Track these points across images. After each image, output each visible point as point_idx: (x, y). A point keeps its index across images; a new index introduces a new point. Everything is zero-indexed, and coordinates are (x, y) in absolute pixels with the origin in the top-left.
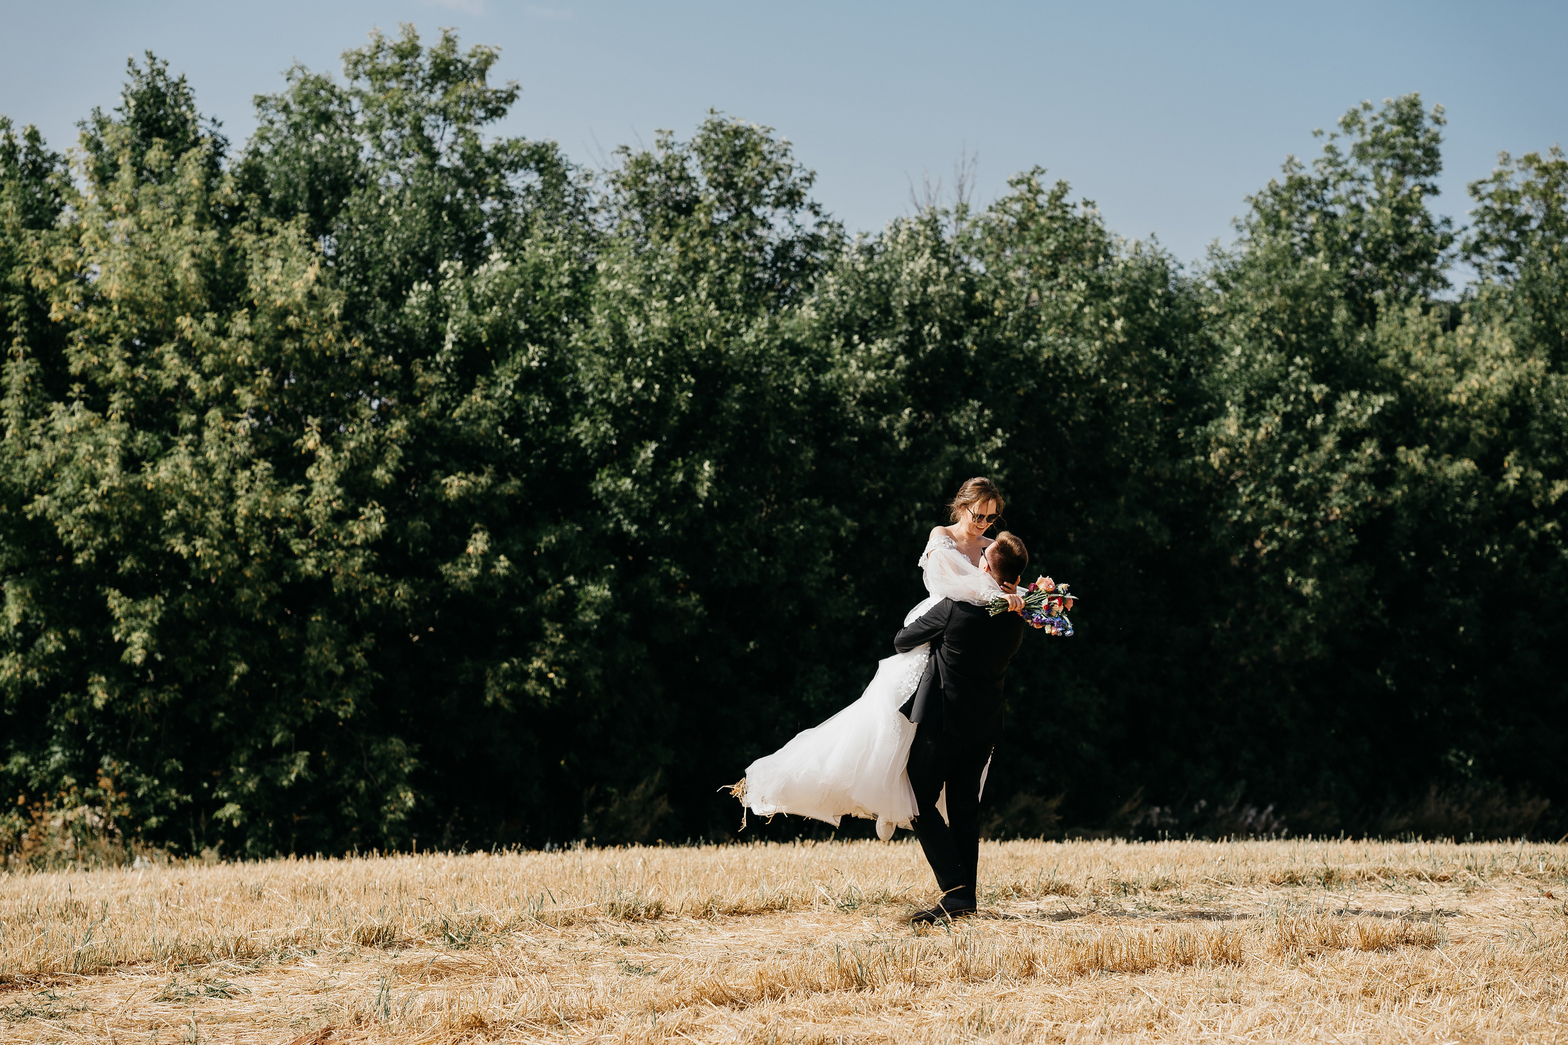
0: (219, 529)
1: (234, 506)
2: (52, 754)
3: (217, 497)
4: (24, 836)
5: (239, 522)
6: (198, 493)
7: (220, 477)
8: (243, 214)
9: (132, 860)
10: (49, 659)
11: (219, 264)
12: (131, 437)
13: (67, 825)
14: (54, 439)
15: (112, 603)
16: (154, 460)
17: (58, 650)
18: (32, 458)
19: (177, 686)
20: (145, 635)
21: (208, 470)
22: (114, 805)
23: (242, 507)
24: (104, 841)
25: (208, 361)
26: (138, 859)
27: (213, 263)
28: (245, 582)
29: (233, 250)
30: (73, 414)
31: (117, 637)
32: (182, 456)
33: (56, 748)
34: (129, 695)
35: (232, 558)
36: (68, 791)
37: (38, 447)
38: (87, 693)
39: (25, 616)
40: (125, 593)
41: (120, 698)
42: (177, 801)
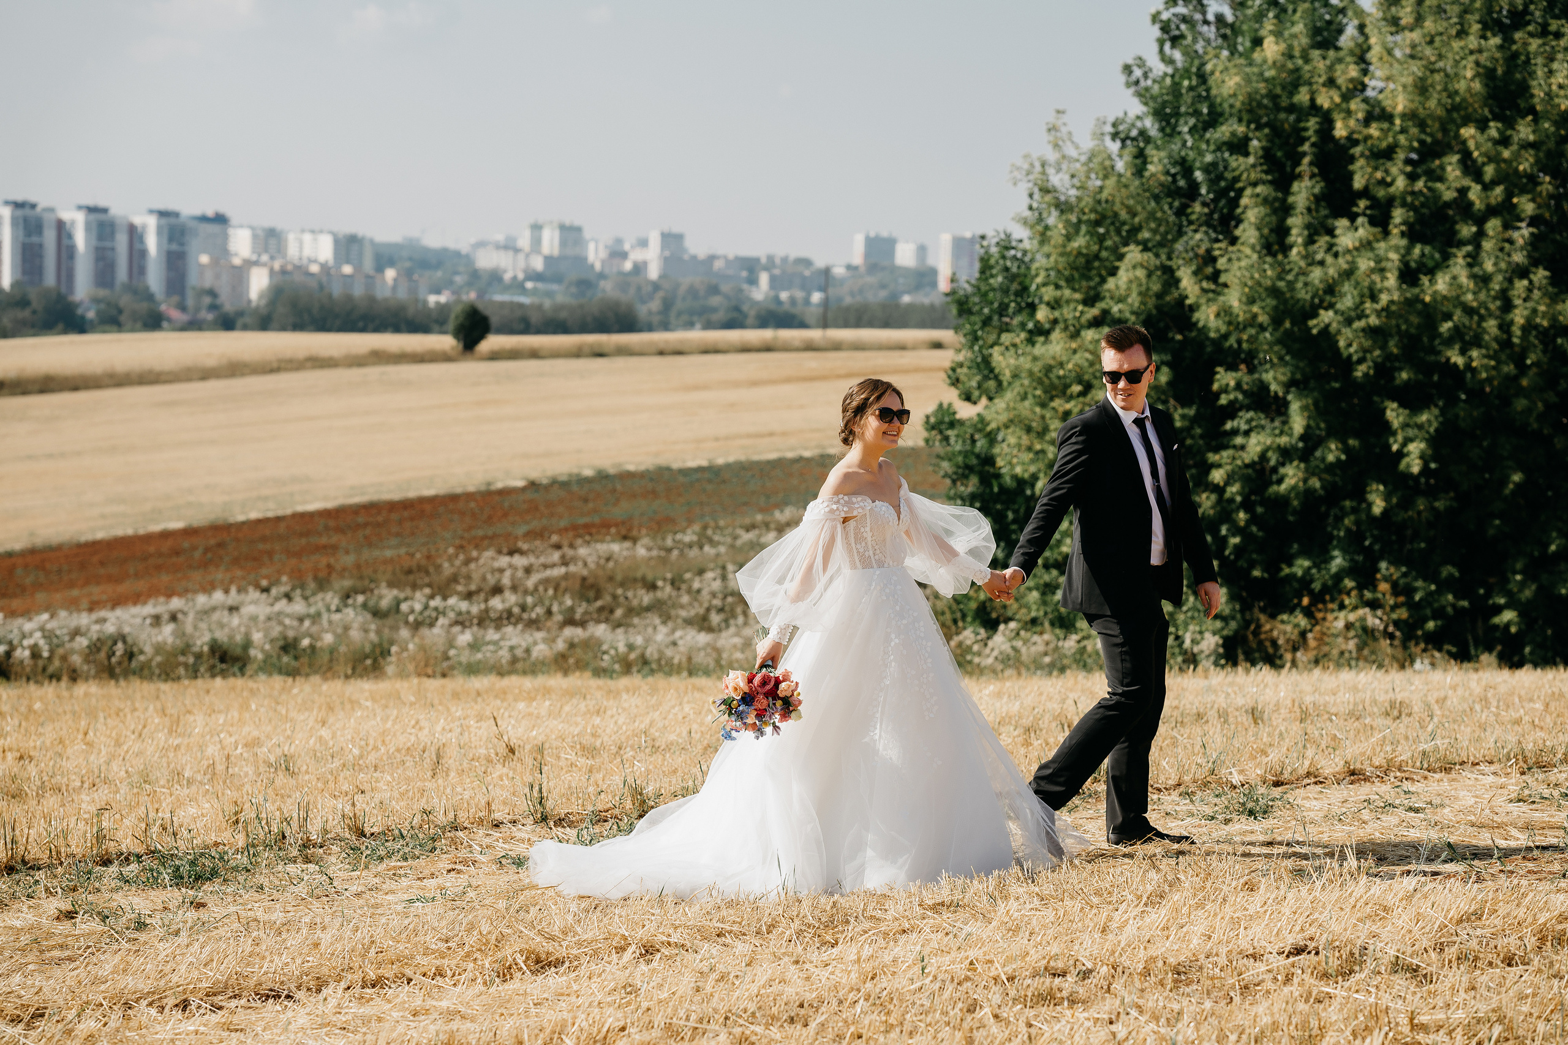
0: (1496, 339)
1: (1511, 316)
2: (1333, 558)
3: (1492, 307)
4: (1310, 635)
5: (1517, 331)
6: (1475, 304)
7: (1497, 287)
8: (1528, 18)
9: (1412, 662)
10: (1331, 468)
11: (1500, 71)
12: (1409, 249)
13: (1349, 626)
14: (1336, 255)
15: (1390, 414)
16: (1431, 272)
17: (1338, 460)
18: (1316, 274)
19: (1452, 494)
20: (1423, 445)
21: (1484, 280)
22: (1394, 608)
23: (1519, 317)
24: (1385, 643)
25: (1489, 171)
26: (1418, 661)
27: (1494, 70)
28: (1521, 392)
29: (1515, 56)
30: (1356, 229)
31: (1395, 447)
32: (1459, 267)
33: (1336, 553)
34: (1406, 503)
35: (1509, 368)
36: (1348, 594)
37: (1322, 263)
38: (1365, 500)
39: (1308, 428)
40: (1403, 404)
41: (1398, 505)
42: (1454, 606)
